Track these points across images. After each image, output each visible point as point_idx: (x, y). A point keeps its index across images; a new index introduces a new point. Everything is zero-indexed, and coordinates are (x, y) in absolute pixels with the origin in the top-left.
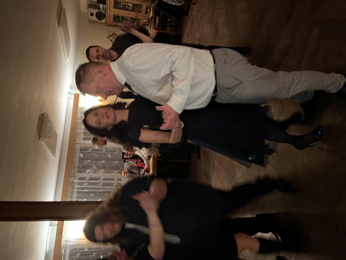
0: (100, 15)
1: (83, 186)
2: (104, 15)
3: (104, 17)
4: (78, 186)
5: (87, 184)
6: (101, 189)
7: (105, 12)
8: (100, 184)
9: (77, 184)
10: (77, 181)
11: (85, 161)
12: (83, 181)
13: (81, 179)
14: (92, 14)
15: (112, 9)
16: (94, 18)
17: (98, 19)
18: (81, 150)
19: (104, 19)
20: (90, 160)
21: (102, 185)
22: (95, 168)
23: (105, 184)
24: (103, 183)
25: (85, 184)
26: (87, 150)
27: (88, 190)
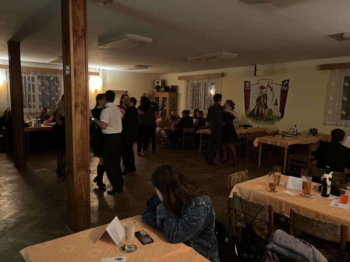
0: (158, 88)
1: (27, 80)
2: (159, 91)
3: (157, 91)
4: (27, 77)
5: (29, 83)
6: (26, 93)
7: (160, 92)
8: (29, 93)
9: (29, 76)
10: (31, 75)
11: (47, 81)
12: (31, 80)
13: (33, 78)
14: (158, 83)
15: (162, 96)
16: (156, 84)
17: (156, 86)
18: (56, 78)
19: (156, 91)
20: (48, 84)
21: (28, 94)
22: (43, 88)
23: (29, 96)
24: (31, 95)
25: (29, 82)
26: (57, 82)
27: (24, 84)
